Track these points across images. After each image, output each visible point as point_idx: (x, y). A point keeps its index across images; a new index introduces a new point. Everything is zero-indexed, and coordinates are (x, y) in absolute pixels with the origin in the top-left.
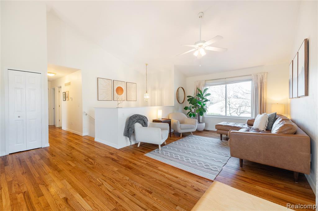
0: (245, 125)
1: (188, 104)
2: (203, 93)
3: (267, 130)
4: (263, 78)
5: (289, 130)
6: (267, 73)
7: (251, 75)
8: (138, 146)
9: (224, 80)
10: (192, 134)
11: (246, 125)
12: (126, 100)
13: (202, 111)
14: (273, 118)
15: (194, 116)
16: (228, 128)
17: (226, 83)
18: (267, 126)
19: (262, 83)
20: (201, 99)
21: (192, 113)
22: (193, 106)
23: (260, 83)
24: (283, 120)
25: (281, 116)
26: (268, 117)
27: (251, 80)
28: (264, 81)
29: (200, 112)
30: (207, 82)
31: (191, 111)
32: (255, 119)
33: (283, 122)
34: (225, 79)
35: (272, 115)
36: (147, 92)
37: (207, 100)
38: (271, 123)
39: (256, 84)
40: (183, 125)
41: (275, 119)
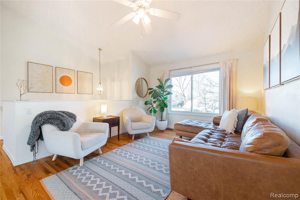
0: (210, 124)
1: (150, 98)
2: (164, 85)
3: (236, 132)
4: (232, 66)
5: (275, 145)
6: (237, 59)
7: (219, 63)
8: (53, 159)
9: (189, 69)
10: (148, 134)
11: (212, 124)
12: (76, 92)
13: (163, 106)
14: (244, 116)
15: (155, 112)
16: (188, 129)
17: (192, 73)
18: (236, 126)
19: (231, 72)
20: (162, 92)
21: (153, 109)
22: (155, 100)
23: (229, 72)
24: (258, 120)
25: (253, 112)
26: (237, 115)
27: (218, 69)
28: (234, 69)
29: (161, 108)
30: (171, 72)
31: (152, 106)
32: (221, 117)
33: (259, 125)
34: (191, 68)
35: (242, 111)
36: (100, 83)
37: (169, 93)
38: (241, 122)
39: (224, 74)
40: (136, 125)
41: (247, 117)
